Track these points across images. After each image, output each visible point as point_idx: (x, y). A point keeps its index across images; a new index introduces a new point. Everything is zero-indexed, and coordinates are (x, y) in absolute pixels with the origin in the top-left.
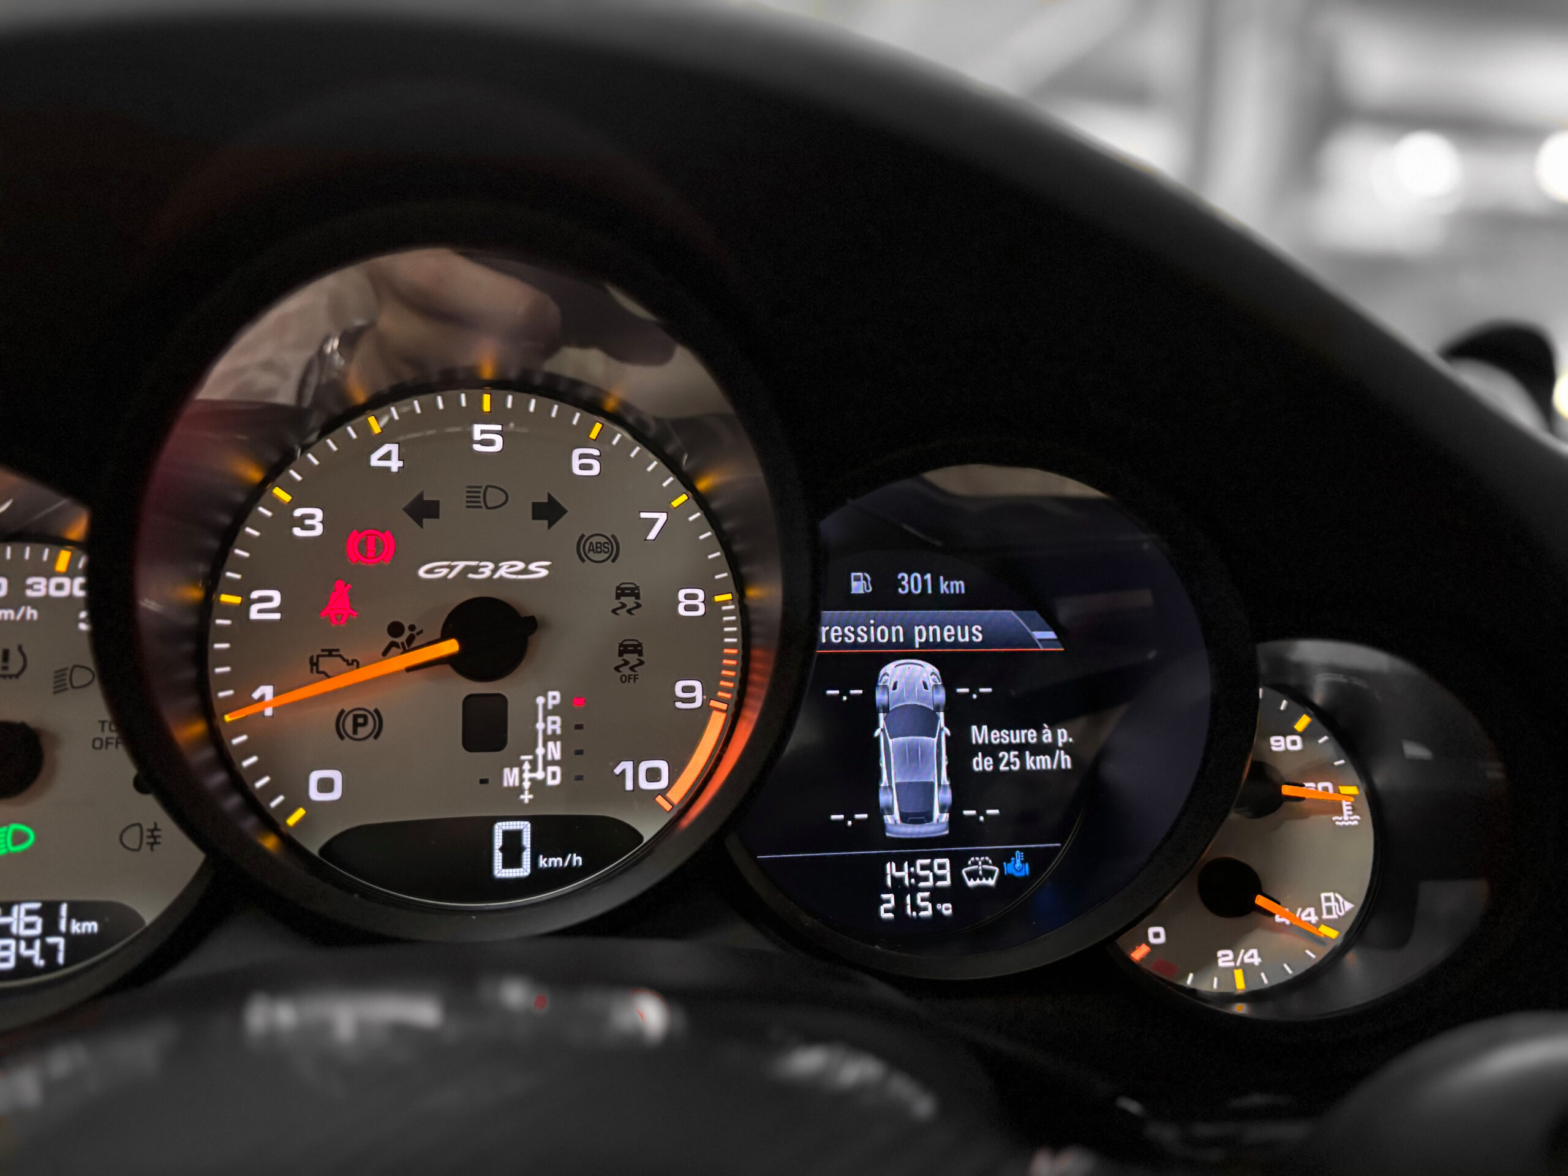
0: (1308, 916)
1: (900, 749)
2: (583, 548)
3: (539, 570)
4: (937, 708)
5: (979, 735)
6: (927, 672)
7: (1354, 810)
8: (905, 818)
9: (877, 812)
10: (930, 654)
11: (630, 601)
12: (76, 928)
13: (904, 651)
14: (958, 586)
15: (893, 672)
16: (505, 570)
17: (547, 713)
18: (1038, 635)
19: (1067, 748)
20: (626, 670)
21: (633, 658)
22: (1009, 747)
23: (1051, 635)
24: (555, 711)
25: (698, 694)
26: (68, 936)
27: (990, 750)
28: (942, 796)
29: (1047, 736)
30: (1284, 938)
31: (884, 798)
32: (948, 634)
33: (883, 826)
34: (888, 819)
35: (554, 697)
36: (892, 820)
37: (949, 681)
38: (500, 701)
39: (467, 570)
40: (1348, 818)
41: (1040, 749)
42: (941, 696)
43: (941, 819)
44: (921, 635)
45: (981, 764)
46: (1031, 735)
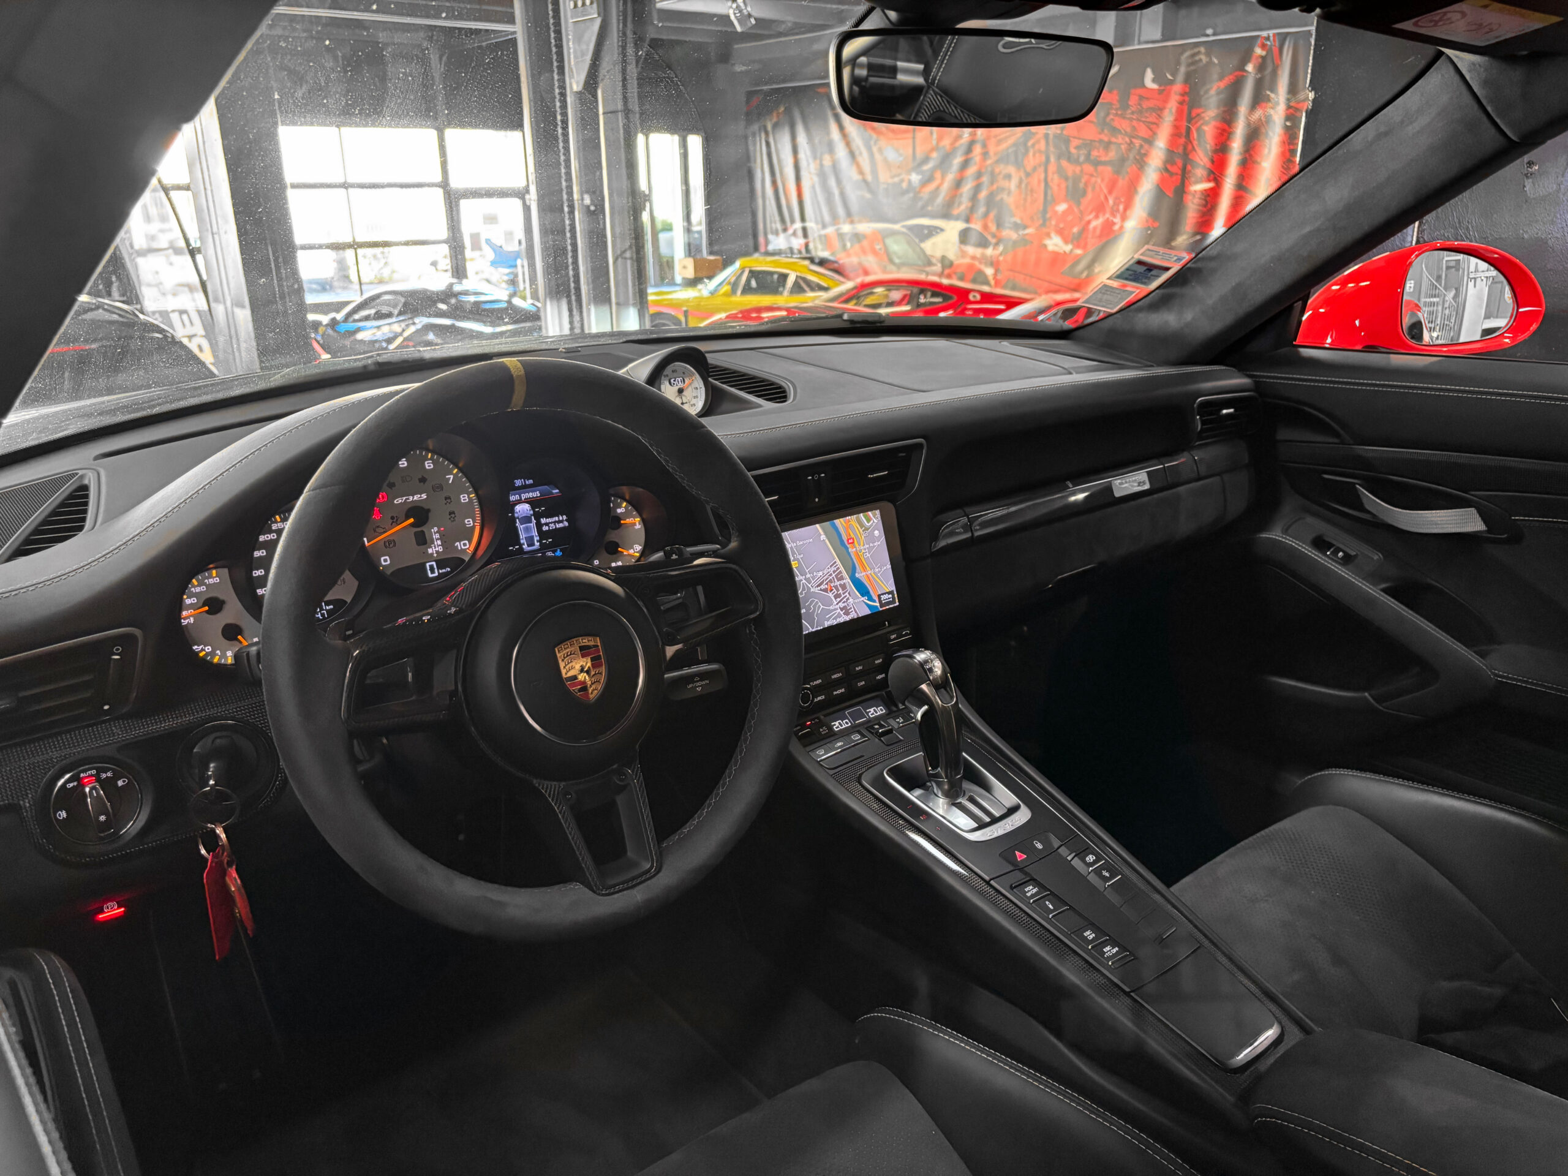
0: (631, 551)
1: (523, 528)
2: (434, 488)
3: (424, 496)
4: (531, 515)
5: (543, 521)
6: (527, 506)
7: (639, 524)
8: (528, 546)
9: (521, 545)
10: (527, 501)
11: (449, 501)
12: (327, 608)
13: (519, 502)
14: (531, 481)
15: (518, 508)
16: (416, 498)
17: (435, 533)
18: (554, 491)
19: (566, 520)
20: (452, 519)
21: (453, 516)
22: (551, 523)
23: (557, 491)
24: (437, 532)
25: (471, 522)
26: (326, 610)
27: (547, 524)
28: (536, 538)
29: (561, 518)
30: (627, 557)
31: (522, 541)
32: (531, 495)
33: (523, 549)
34: (524, 547)
35: (436, 529)
36: (525, 546)
37: (533, 508)
38: (423, 532)
39: (406, 499)
40: (638, 526)
41: (560, 522)
42: (532, 512)
43: (537, 544)
44: (524, 496)
45: (545, 528)
46: (557, 519)
